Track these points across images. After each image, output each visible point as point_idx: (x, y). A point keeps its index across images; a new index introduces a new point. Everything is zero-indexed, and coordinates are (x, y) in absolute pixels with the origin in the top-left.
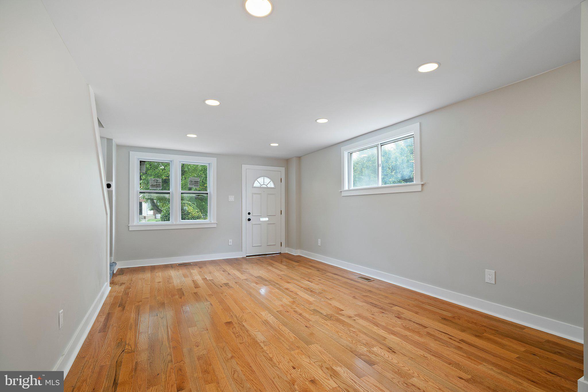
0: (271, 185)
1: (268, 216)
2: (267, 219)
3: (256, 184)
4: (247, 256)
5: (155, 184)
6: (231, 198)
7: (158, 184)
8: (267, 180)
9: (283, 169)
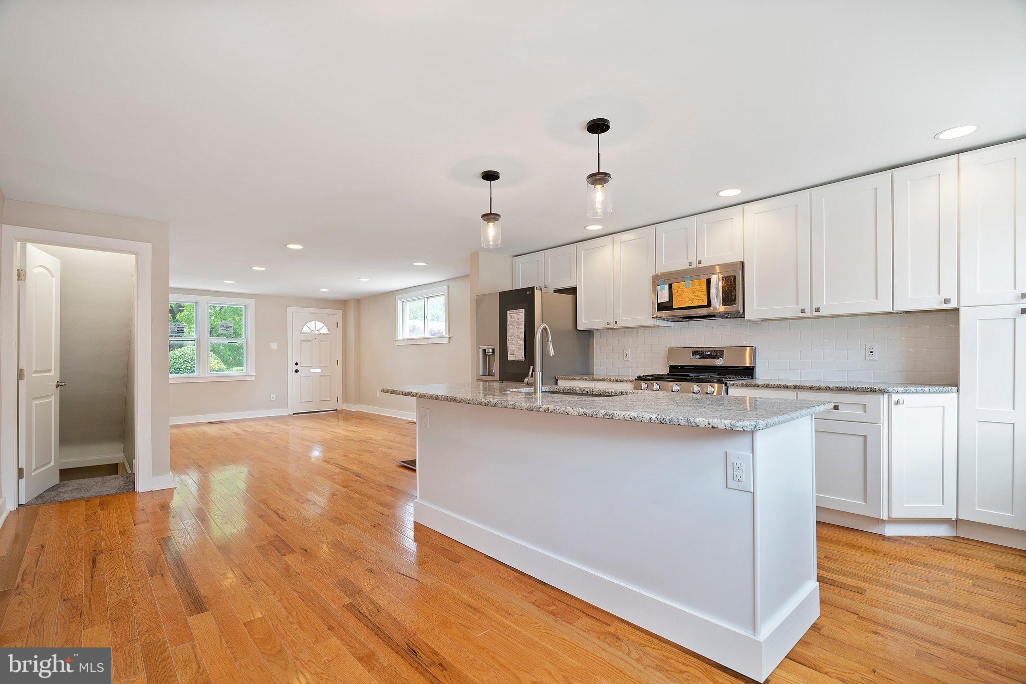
0: (325, 330)
1: (320, 367)
2: (319, 370)
3: (306, 330)
4: (294, 414)
5: (177, 329)
6: (274, 346)
7: (180, 329)
8: (319, 325)
9: (339, 312)
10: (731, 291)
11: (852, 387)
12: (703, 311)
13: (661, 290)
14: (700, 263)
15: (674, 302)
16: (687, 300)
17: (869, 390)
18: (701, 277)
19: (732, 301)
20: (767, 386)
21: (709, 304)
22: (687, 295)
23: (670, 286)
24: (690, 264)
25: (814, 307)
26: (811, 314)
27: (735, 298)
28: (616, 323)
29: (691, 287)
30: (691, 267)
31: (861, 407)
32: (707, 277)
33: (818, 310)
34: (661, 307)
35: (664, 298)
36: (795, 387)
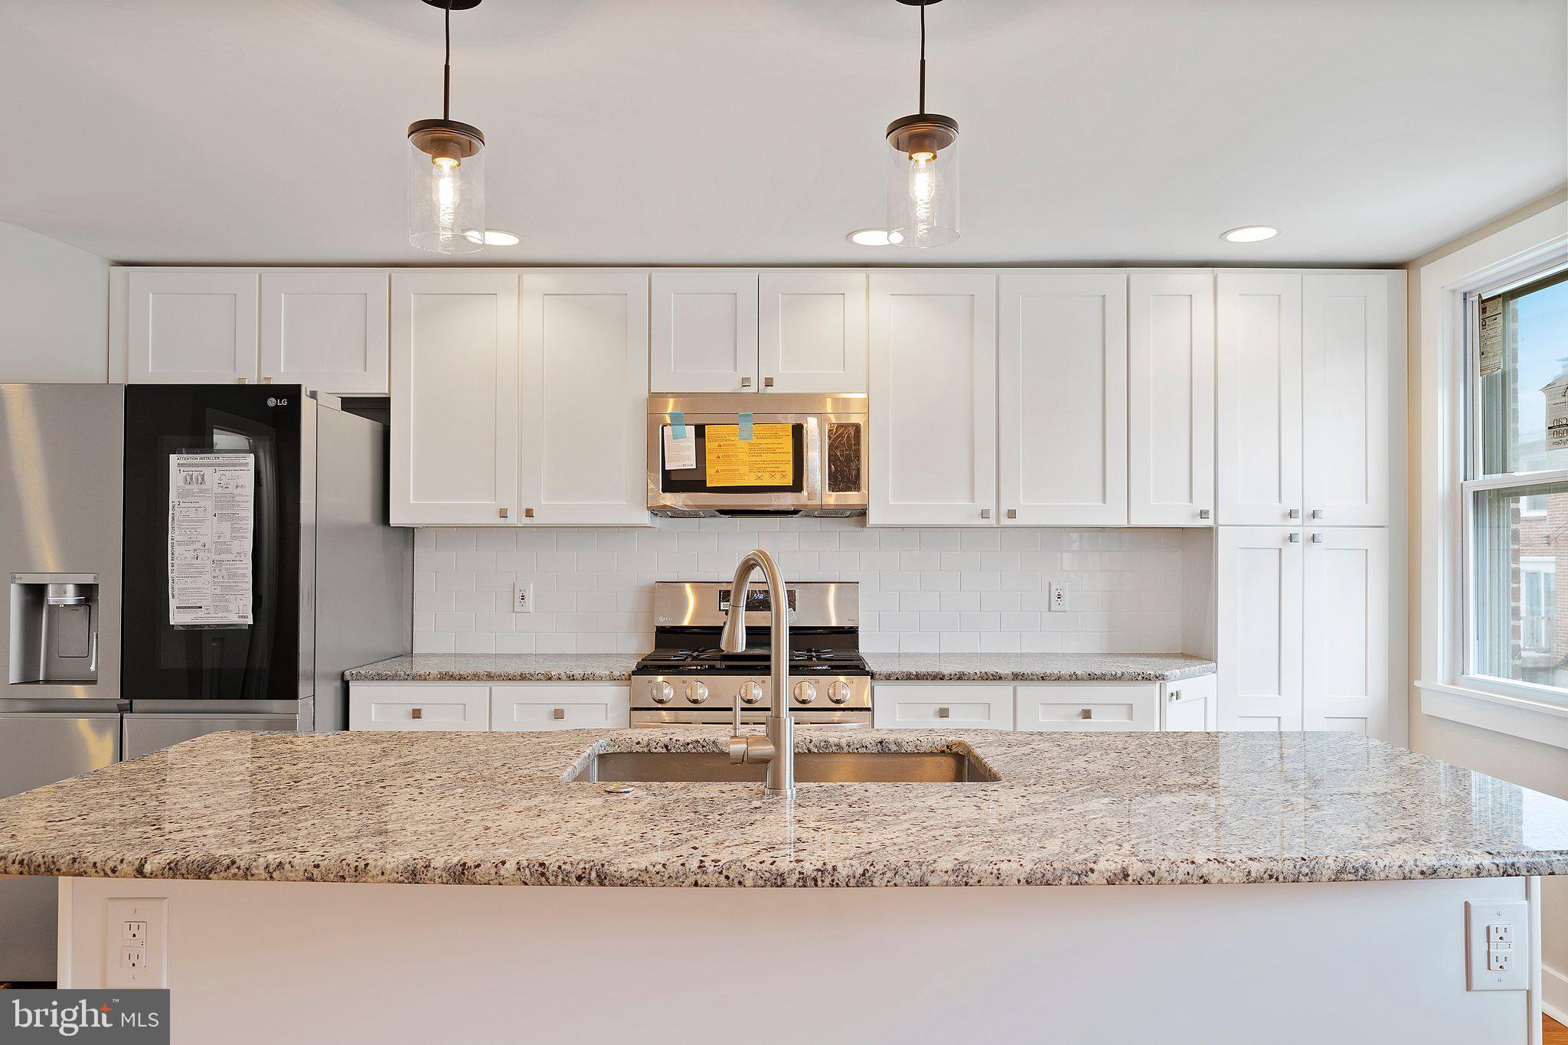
10: (848, 459)
11: (1114, 673)
12: (787, 500)
13: (675, 437)
14: (769, 383)
15: (710, 471)
16: (744, 469)
17: (1140, 678)
18: (780, 418)
19: (849, 481)
20: (961, 677)
21: (797, 486)
22: (745, 457)
23: (700, 431)
24: (745, 382)
25: (1004, 509)
26: (998, 521)
27: (858, 476)
28: (529, 513)
29: (754, 440)
30: (746, 390)
31: (1124, 709)
32: (793, 420)
33: (1012, 514)
34: (672, 482)
35: (682, 456)
36: (1016, 677)
